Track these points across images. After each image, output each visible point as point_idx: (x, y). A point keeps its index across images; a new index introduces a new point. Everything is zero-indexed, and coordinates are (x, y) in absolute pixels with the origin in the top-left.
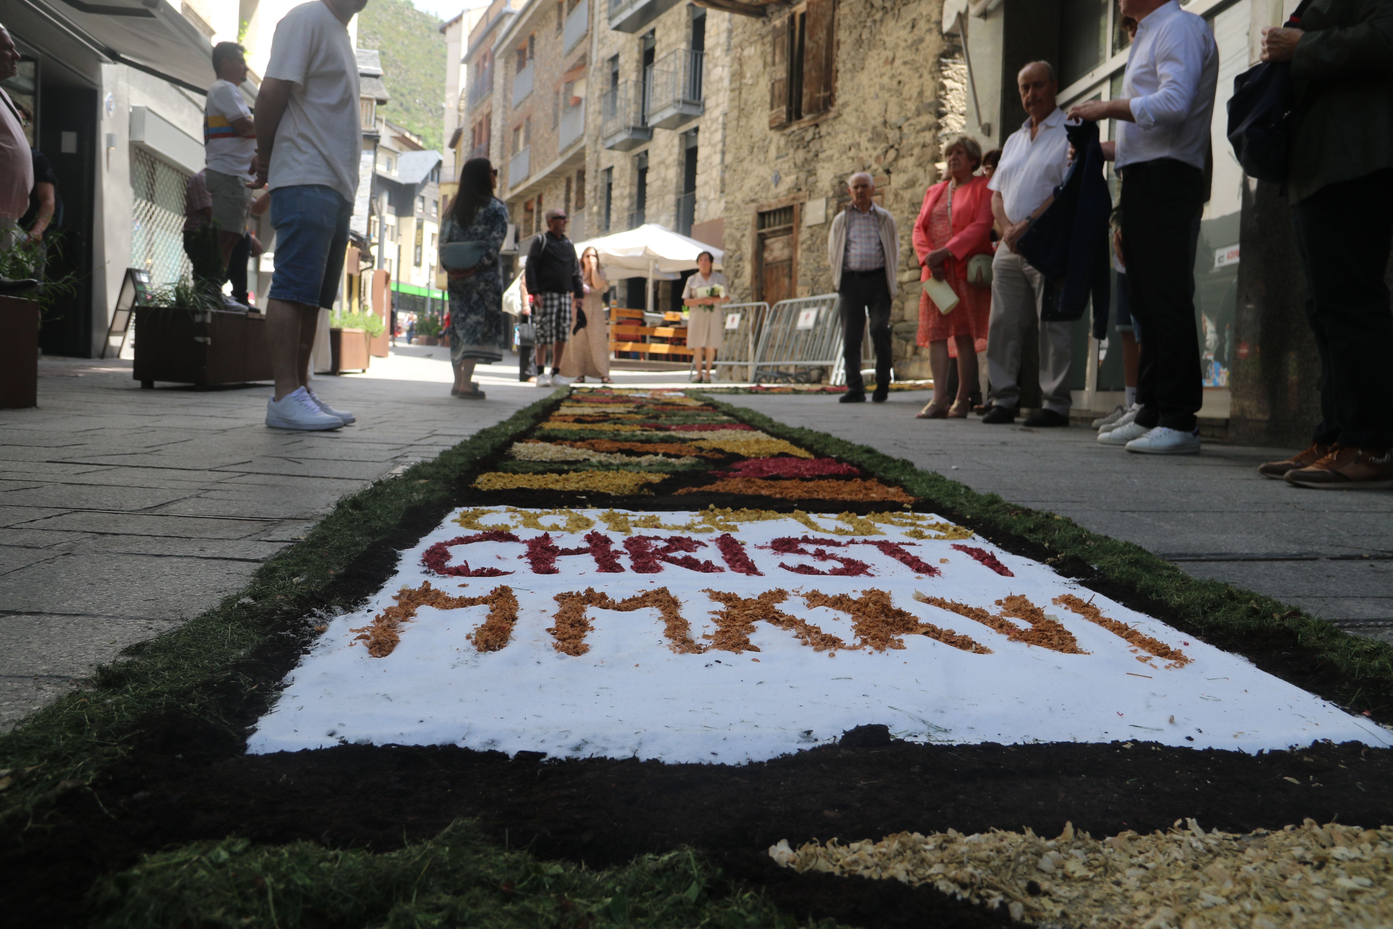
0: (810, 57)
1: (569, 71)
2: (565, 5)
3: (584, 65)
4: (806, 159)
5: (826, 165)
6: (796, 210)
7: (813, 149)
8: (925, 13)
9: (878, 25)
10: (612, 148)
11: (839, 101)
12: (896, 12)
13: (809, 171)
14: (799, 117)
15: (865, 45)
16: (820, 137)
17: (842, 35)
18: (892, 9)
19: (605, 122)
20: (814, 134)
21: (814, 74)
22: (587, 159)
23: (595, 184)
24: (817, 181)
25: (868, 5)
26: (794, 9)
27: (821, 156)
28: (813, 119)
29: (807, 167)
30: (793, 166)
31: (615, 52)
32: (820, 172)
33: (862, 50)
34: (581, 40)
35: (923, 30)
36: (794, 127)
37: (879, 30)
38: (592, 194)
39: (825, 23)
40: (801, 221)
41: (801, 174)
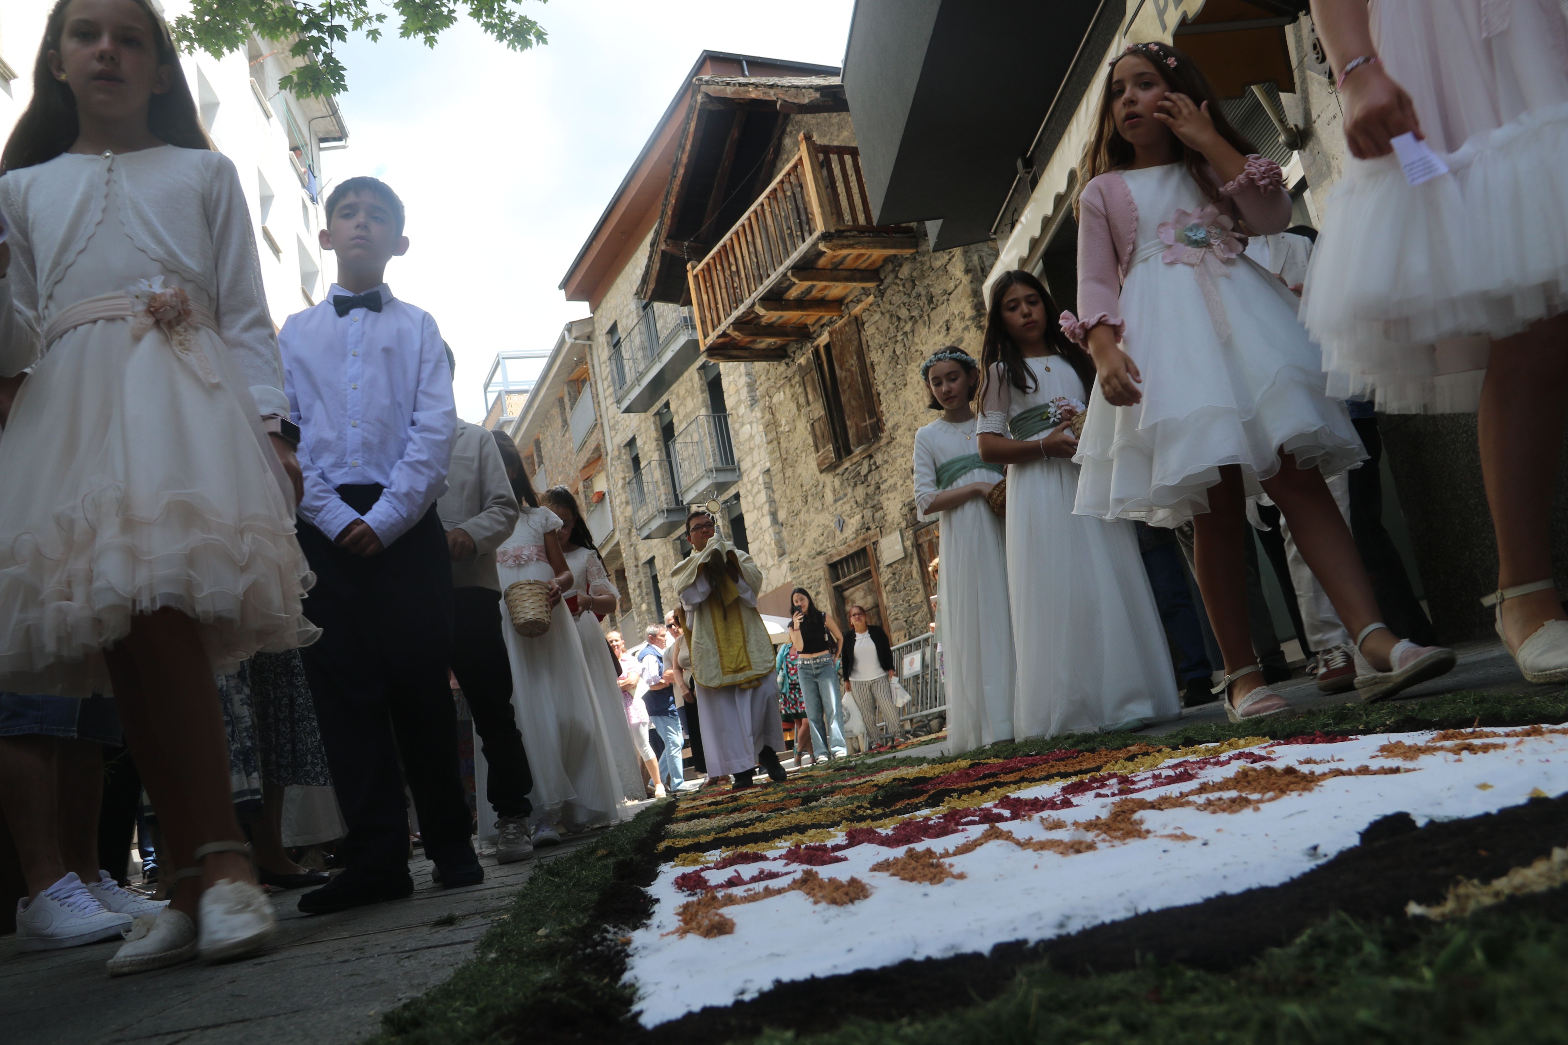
0: (846, 387)
1: (584, 468)
2: (566, 400)
3: (600, 456)
4: (867, 494)
5: (890, 495)
6: (870, 551)
7: (873, 482)
8: (956, 313)
9: (910, 336)
10: (648, 537)
11: (889, 425)
12: (926, 318)
13: (873, 507)
14: (849, 452)
15: (901, 360)
16: (878, 467)
17: (874, 356)
18: (921, 317)
19: (635, 512)
20: (870, 466)
21: (854, 403)
22: (624, 555)
23: (638, 580)
24: (885, 515)
25: (894, 319)
26: (815, 344)
27: (883, 487)
28: (865, 450)
29: (870, 503)
30: (855, 506)
31: (631, 436)
32: (885, 504)
33: (899, 366)
34: (591, 432)
35: (960, 330)
36: (847, 465)
37: (913, 341)
38: (638, 592)
39: (852, 348)
40: (878, 562)
41: (865, 512)
